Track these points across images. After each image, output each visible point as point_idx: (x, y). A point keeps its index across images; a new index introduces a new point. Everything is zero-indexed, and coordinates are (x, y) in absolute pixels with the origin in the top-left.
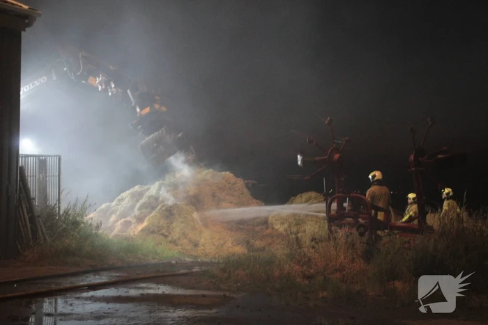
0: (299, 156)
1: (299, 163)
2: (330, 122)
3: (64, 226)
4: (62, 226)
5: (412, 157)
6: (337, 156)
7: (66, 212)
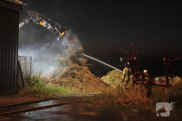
0: (121, 58)
1: (121, 60)
2: (133, 46)
3: (33, 82)
4: (32, 82)
5: (164, 59)
6: (135, 58)
7: (34, 77)
